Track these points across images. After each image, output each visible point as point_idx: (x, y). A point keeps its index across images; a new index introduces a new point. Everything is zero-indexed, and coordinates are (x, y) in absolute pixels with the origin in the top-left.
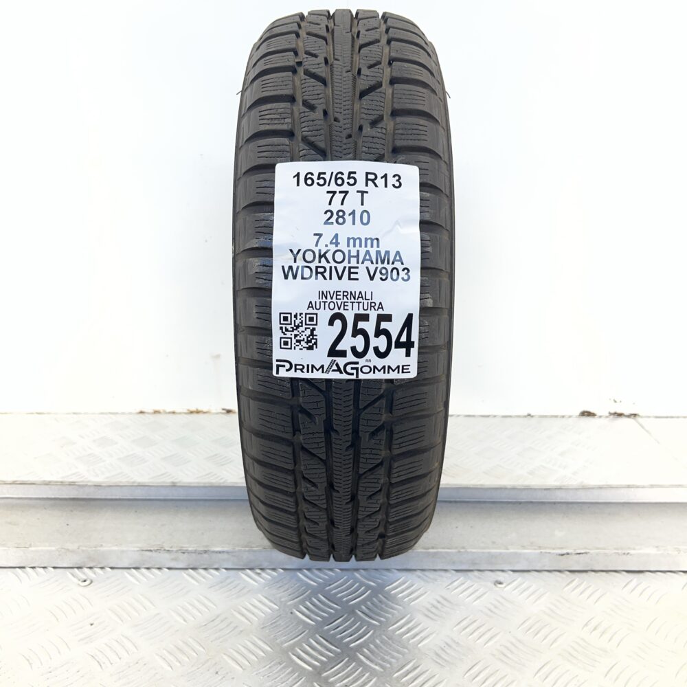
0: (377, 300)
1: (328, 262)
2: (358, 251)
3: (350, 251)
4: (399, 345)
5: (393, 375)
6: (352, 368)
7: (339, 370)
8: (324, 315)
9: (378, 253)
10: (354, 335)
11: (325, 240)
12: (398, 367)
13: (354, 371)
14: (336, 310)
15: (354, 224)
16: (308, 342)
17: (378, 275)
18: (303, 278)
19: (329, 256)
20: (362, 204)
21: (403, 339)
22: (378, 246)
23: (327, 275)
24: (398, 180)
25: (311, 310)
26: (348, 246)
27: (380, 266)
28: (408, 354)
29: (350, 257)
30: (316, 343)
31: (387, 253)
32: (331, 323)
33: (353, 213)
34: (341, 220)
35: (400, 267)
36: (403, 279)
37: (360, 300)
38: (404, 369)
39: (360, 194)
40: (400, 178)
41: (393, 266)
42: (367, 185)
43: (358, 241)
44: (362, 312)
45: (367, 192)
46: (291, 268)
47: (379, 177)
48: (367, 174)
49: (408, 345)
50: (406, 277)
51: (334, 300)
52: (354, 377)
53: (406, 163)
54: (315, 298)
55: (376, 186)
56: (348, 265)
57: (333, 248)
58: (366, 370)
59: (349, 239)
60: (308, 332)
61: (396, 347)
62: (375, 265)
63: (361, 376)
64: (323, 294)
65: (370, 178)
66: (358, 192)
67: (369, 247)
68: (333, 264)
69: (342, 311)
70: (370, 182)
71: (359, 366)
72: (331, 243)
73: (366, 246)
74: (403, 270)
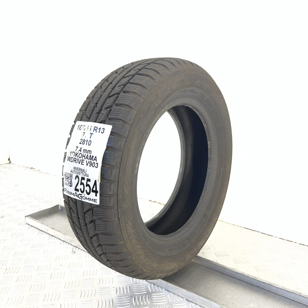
0: (87, 173)
1: (77, 157)
2: (85, 154)
3: (83, 154)
4: (93, 191)
5: (91, 202)
6: (81, 196)
7: (77, 196)
8: (74, 175)
9: (90, 156)
10: (81, 185)
11: (79, 149)
12: (93, 199)
13: (81, 198)
14: (77, 174)
15: (86, 145)
16: (70, 184)
17: (89, 164)
18: (71, 161)
19: (78, 155)
20: (90, 138)
21: (94, 189)
22: (91, 154)
23: (76, 161)
24: (103, 130)
25: (71, 173)
26: (83, 152)
27: (90, 161)
28: (96, 195)
29: (83, 156)
30: (72, 185)
31: (93, 156)
32: (75, 179)
33: (87, 141)
34: (83, 143)
35: (96, 162)
36: (96, 167)
37: (83, 172)
38: (95, 200)
39: (91, 134)
40: (104, 130)
41: (94, 162)
42: (93, 131)
43: (86, 151)
44: (83, 176)
45: (93, 134)
46: (69, 157)
47: (98, 129)
48: (95, 127)
49: (96, 192)
50: (97, 166)
51: (77, 171)
52: (81, 200)
53: (109, 124)
54: (73, 169)
55: (96, 132)
56: (82, 159)
57: (79, 152)
58: (84, 198)
59: (84, 150)
60: (70, 180)
61: (92, 192)
62: (89, 160)
63: (83, 200)
64: (75, 168)
65: (95, 129)
66: (90, 133)
67: (88, 154)
68: (78, 158)
69: (78, 175)
70: (95, 130)
71: (82, 196)
72: (79, 151)
73: (88, 153)
74: (96, 164)
